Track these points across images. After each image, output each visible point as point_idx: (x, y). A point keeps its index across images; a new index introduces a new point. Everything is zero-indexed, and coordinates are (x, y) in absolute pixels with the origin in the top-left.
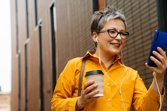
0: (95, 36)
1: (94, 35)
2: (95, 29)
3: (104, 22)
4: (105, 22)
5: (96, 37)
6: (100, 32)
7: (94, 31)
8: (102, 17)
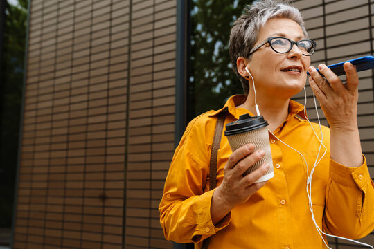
0: (241, 65)
1: (241, 62)
2: (239, 51)
3: (255, 29)
4: (258, 30)
5: (245, 67)
6: (251, 51)
7: (239, 54)
8: (249, 22)
